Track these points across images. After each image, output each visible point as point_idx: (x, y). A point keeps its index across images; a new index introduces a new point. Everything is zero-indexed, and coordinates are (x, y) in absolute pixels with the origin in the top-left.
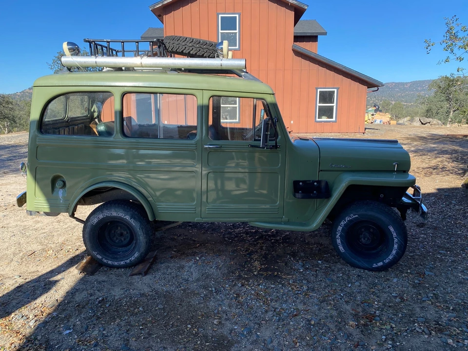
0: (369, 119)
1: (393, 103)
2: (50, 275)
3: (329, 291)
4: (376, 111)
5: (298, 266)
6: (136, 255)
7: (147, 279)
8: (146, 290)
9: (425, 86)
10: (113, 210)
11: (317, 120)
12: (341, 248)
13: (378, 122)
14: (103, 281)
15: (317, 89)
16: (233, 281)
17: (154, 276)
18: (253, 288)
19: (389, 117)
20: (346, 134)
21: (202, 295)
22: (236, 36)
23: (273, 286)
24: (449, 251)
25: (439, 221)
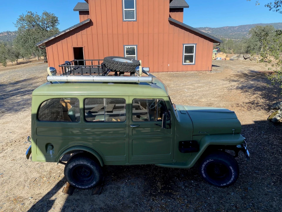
0: (214, 57)
1: (227, 39)
2: (48, 196)
3: (199, 203)
4: (218, 51)
5: (181, 184)
6: (94, 183)
7: (101, 197)
8: (102, 205)
9: (247, 29)
10: (81, 161)
11: (184, 63)
12: (204, 175)
13: (219, 59)
14: (78, 200)
15: (183, 45)
16: (148, 197)
17: (105, 194)
18: (159, 202)
19: (225, 56)
20: (201, 72)
21: (133, 208)
22: (134, 12)
23: (169, 200)
24: (260, 171)
25: (255, 148)
